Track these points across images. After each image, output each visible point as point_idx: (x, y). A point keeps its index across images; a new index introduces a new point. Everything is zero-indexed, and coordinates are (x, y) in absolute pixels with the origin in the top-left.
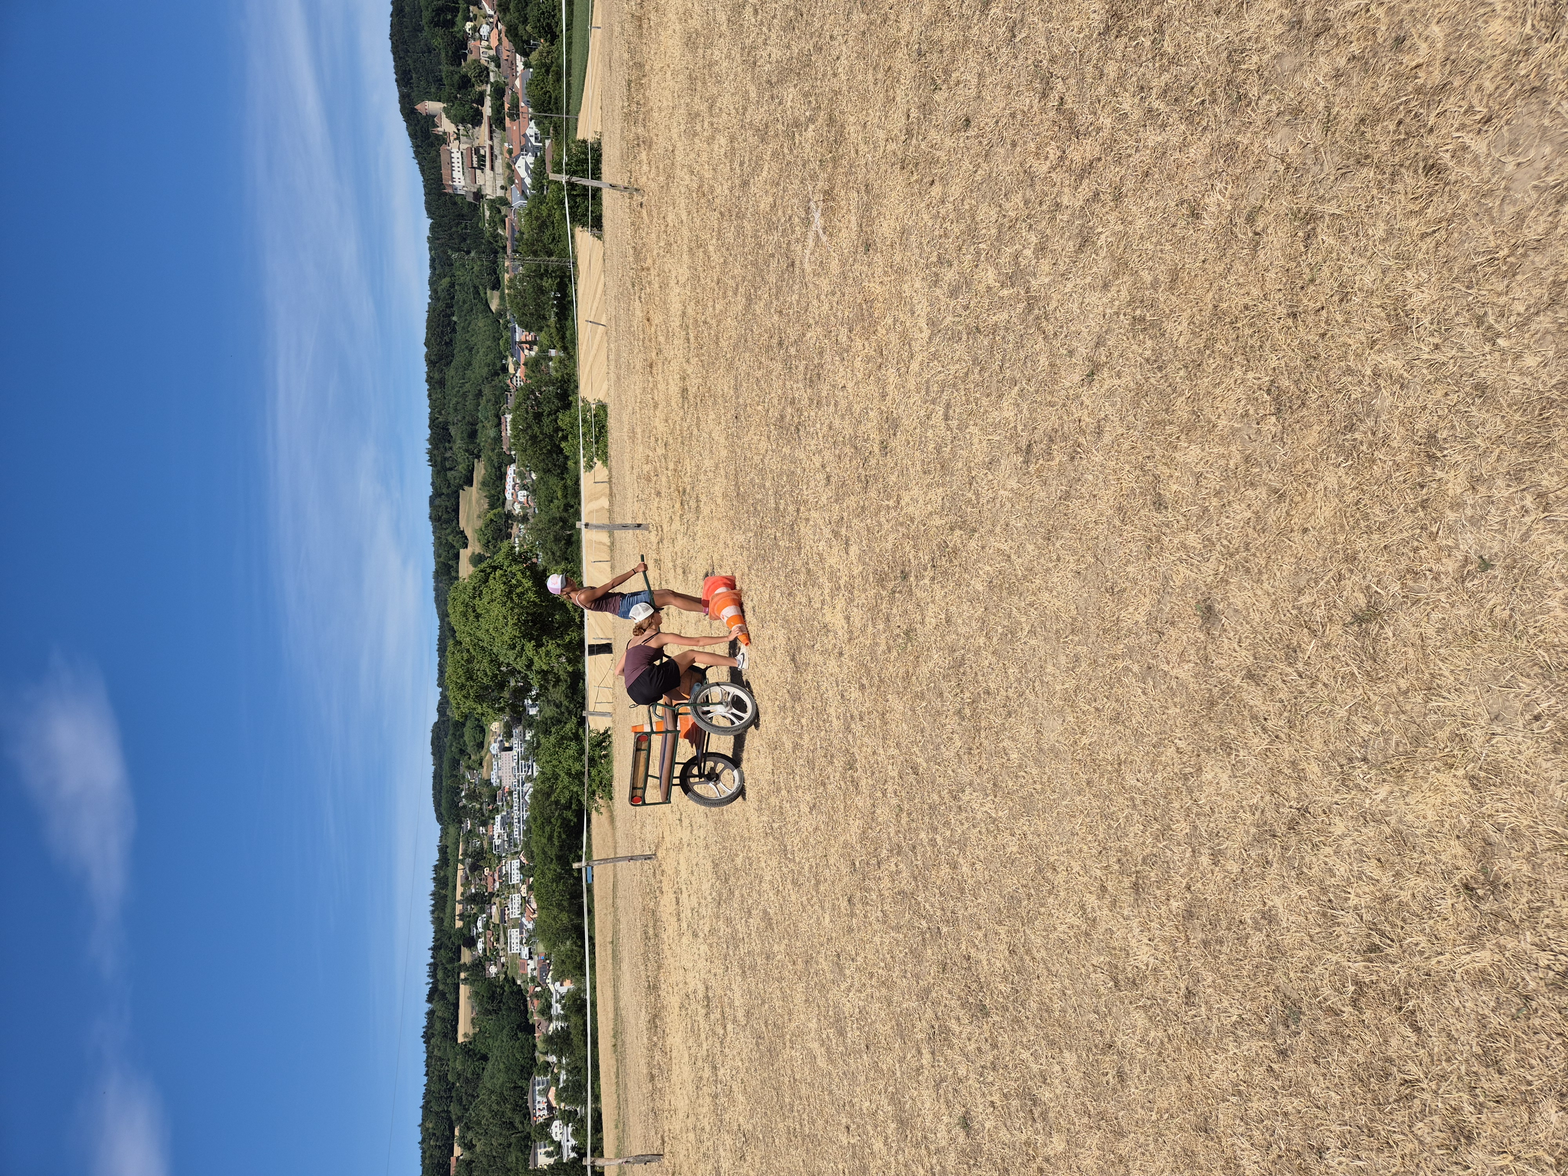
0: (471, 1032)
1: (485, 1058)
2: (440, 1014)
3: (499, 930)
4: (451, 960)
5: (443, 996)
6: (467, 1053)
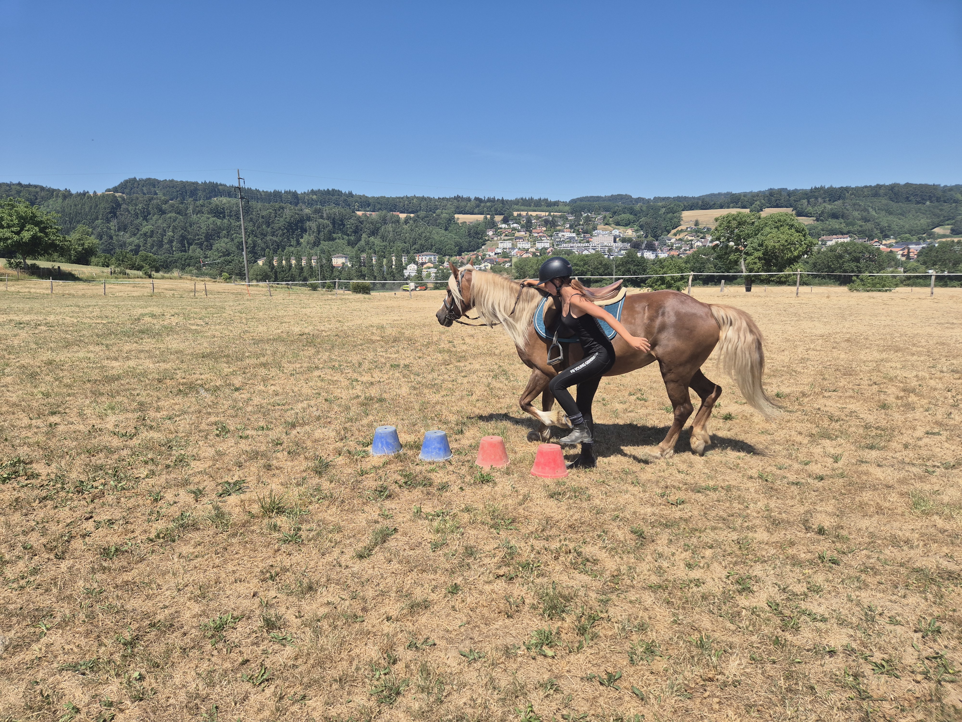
0: (459, 221)
1: (446, 229)
2: (469, 205)
3: (511, 236)
4: (496, 210)
5: (478, 206)
6: (450, 220)
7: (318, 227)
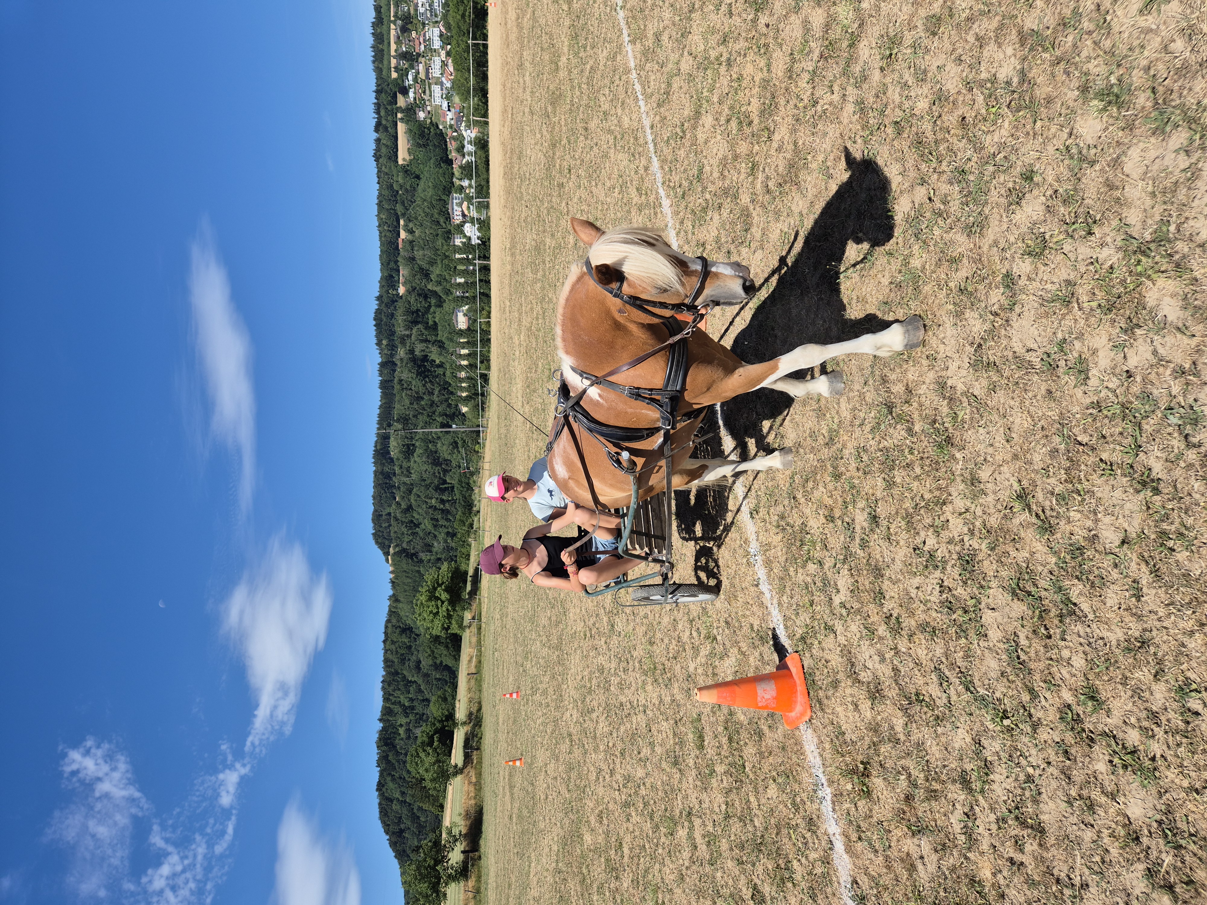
0: (408, 158)
1: (418, 177)
2: (385, 142)
3: (425, 83)
5: (386, 129)
6: (406, 171)
7: (422, 341)
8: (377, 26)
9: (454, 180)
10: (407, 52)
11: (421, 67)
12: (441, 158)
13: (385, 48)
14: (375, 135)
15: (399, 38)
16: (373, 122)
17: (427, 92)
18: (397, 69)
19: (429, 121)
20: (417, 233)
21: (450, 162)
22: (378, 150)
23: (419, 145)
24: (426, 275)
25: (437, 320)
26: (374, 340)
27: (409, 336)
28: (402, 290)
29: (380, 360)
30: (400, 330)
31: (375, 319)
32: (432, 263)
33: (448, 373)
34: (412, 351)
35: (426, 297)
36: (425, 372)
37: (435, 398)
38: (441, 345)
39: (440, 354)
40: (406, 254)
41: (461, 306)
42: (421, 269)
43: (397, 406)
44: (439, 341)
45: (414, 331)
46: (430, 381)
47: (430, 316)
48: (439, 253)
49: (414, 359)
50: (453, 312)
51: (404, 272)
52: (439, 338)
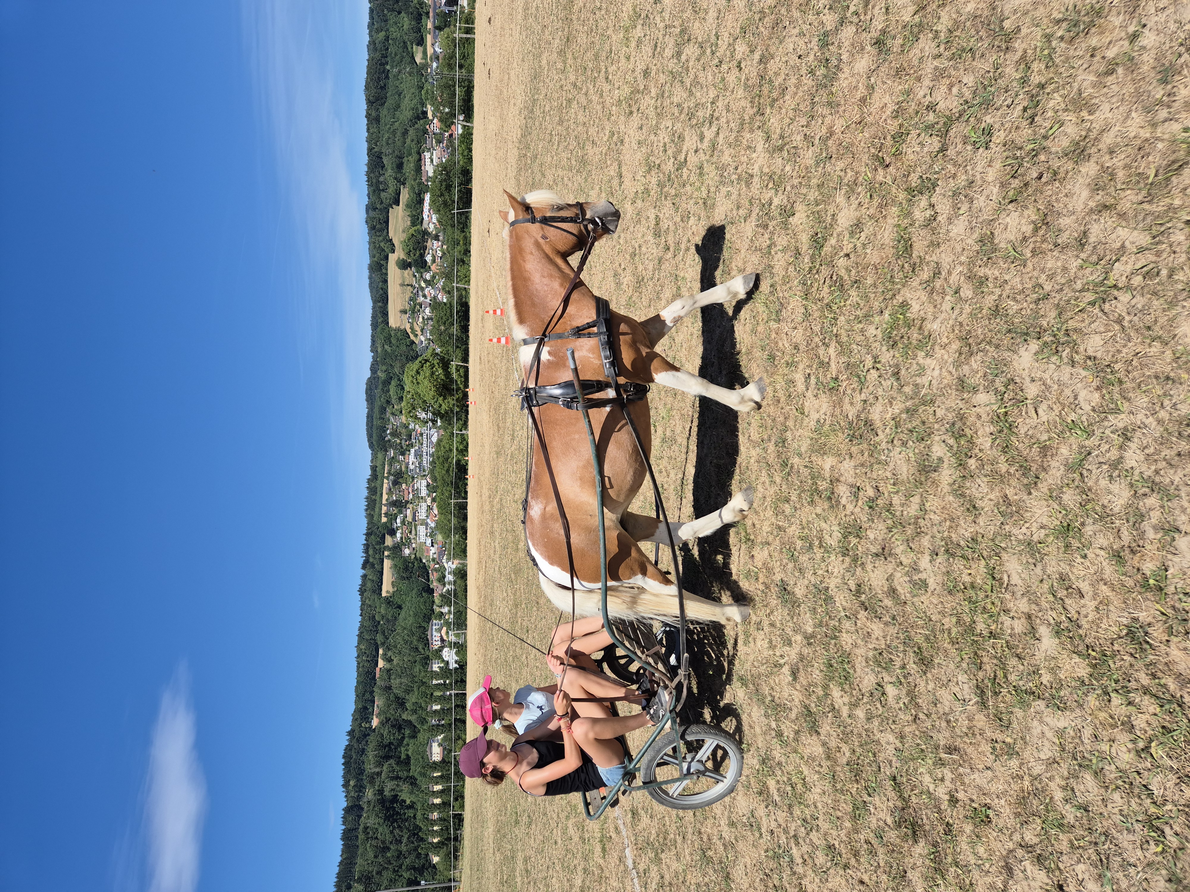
0: (391, 590)
1: (400, 607)
2: (371, 577)
3: (411, 525)
4: (379, 543)
5: (373, 565)
6: (389, 603)
7: (393, 779)
8: (372, 481)
9: (435, 607)
10: (396, 501)
11: (408, 511)
12: (423, 589)
13: (378, 498)
14: (362, 572)
15: (390, 489)
16: (361, 561)
17: (413, 532)
18: (386, 514)
19: (413, 556)
20: (395, 662)
21: (431, 591)
22: (363, 585)
23: (403, 578)
24: (401, 703)
25: (410, 753)
26: (341, 781)
27: (379, 774)
28: (375, 722)
29: (345, 804)
30: (370, 768)
31: (344, 757)
32: (408, 691)
33: (419, 815)
34: (381, 792)
35: (400, 728)
36: (393, 815)
37: (403, 848)
38: (413, 782)
39: (412, 793)
40: (382, 683)
41: (436, 736)
42: (397, 698)
43: (359, 861)
44: (411, 777)
45: (384, 768)
46: (399, 826)
47: (403, 749)
48: (416, 679)
49: (382, 801)
50: (428, 743)
51: (379, 702)
52: (411, 774)
